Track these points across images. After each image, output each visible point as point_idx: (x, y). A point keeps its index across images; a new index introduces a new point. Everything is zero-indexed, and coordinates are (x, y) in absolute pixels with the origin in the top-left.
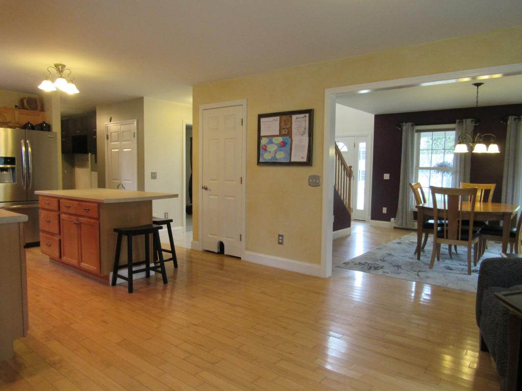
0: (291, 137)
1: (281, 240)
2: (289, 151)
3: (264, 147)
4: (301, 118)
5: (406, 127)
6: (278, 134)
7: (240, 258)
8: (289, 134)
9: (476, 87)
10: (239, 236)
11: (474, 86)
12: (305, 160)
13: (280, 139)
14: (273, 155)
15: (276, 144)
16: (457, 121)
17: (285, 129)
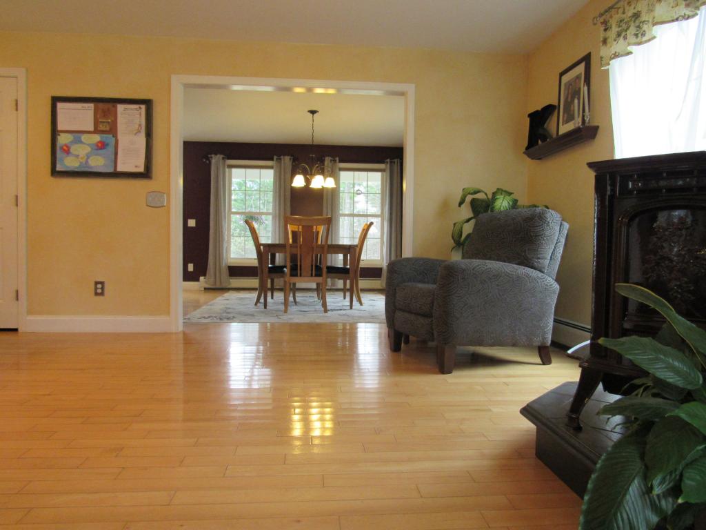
0: (115, 135)
1: (99, 289)
2: (113, 157)
3: (65, 148)
4: (132, 109)
5: (216, 160)
6: (92, 129)
7: (16, 330)
8: (113, 131)
9: (311, 115)
10: (15, 293)
11: (309, 113)
12: (141, 169)
13: (97, 138)
14: (84, 161)
15: (88, 145)
16: (275, 157)
17: (105, 124)
